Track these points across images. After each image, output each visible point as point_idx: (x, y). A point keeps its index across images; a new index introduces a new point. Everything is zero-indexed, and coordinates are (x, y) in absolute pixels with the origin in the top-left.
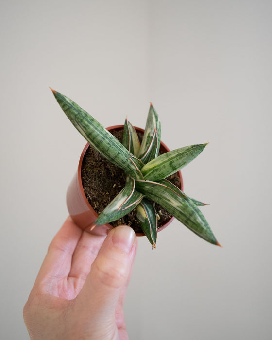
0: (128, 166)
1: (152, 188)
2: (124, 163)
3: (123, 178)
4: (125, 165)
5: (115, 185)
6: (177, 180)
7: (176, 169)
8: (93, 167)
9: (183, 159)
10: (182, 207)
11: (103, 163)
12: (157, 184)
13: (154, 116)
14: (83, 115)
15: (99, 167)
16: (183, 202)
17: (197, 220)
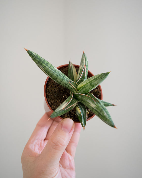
0: (69, 86)
1: (82, 97)
2: (66, 85)
3: (68, 93)
4: (67, 86)
5: (64, 96)
6: (99, 92)
7: (94, 87)
8: (52, 87)
9: (97, 81)
10: (96, 107)
11: (57, 85)
12: (84, 95)
13: (84, 58)
14: (43, 61)
15: (55, 87)
16: (97, 105)
17: (104, 114)
